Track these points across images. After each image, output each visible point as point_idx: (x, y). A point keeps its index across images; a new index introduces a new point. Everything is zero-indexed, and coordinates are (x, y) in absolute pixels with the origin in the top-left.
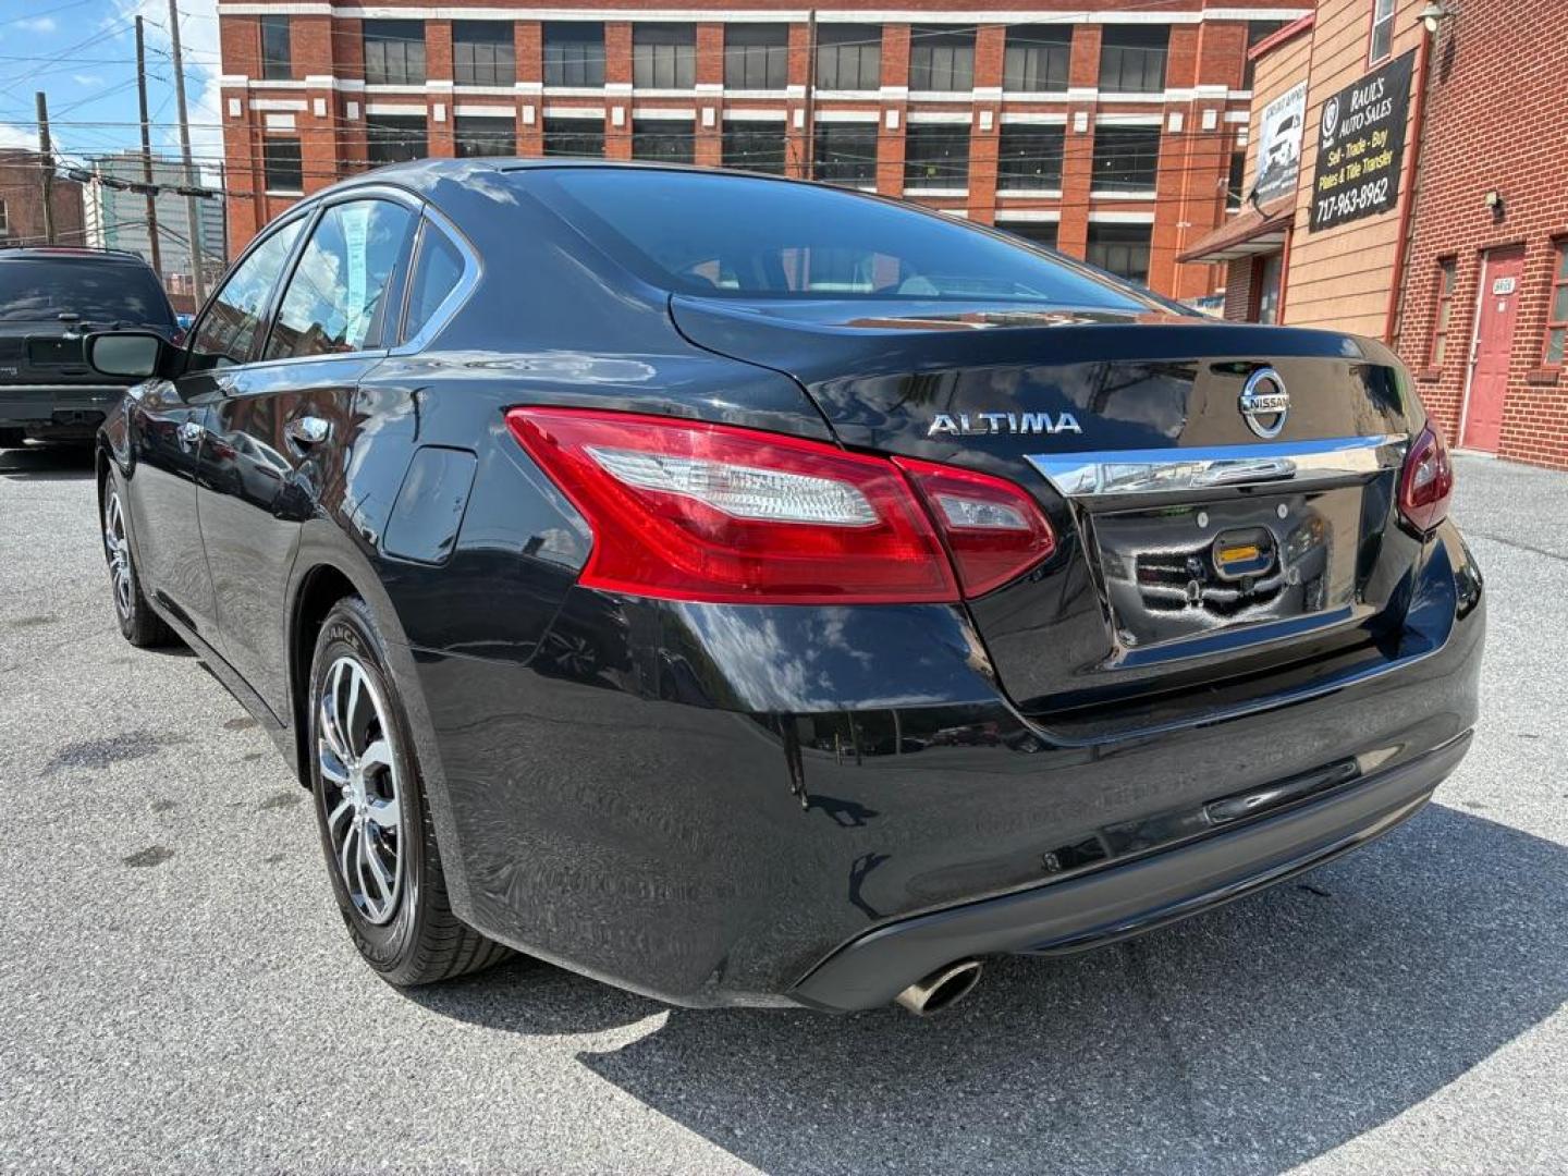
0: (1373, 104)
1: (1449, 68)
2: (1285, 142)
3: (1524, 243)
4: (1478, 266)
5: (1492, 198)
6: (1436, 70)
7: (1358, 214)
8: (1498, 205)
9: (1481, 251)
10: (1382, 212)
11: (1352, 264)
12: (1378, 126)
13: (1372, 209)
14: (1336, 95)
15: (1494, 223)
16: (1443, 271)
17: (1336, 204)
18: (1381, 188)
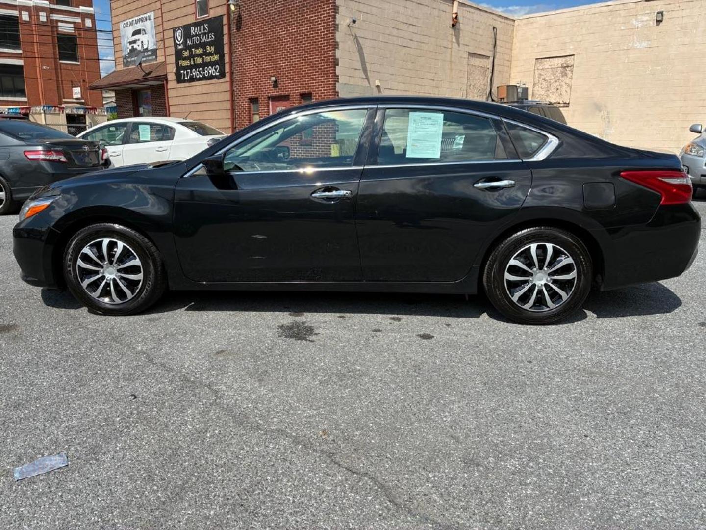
0: (205, 34)
1: (240, 26)
2: (139, 40)
3: (289, 95)
4: (268, 103)
5: (273, 79)
6: (234, 26)
7: (204, 78)
8: (275, 82)
9: (269, 98)
10: (218, 79)
11: (206, 98)
12: (210, 44)
13: (211, 77)
14: (181, 27)
15: (274, 87)
16: (251, 104)
17: (191, 72)
18: (216, 69)
